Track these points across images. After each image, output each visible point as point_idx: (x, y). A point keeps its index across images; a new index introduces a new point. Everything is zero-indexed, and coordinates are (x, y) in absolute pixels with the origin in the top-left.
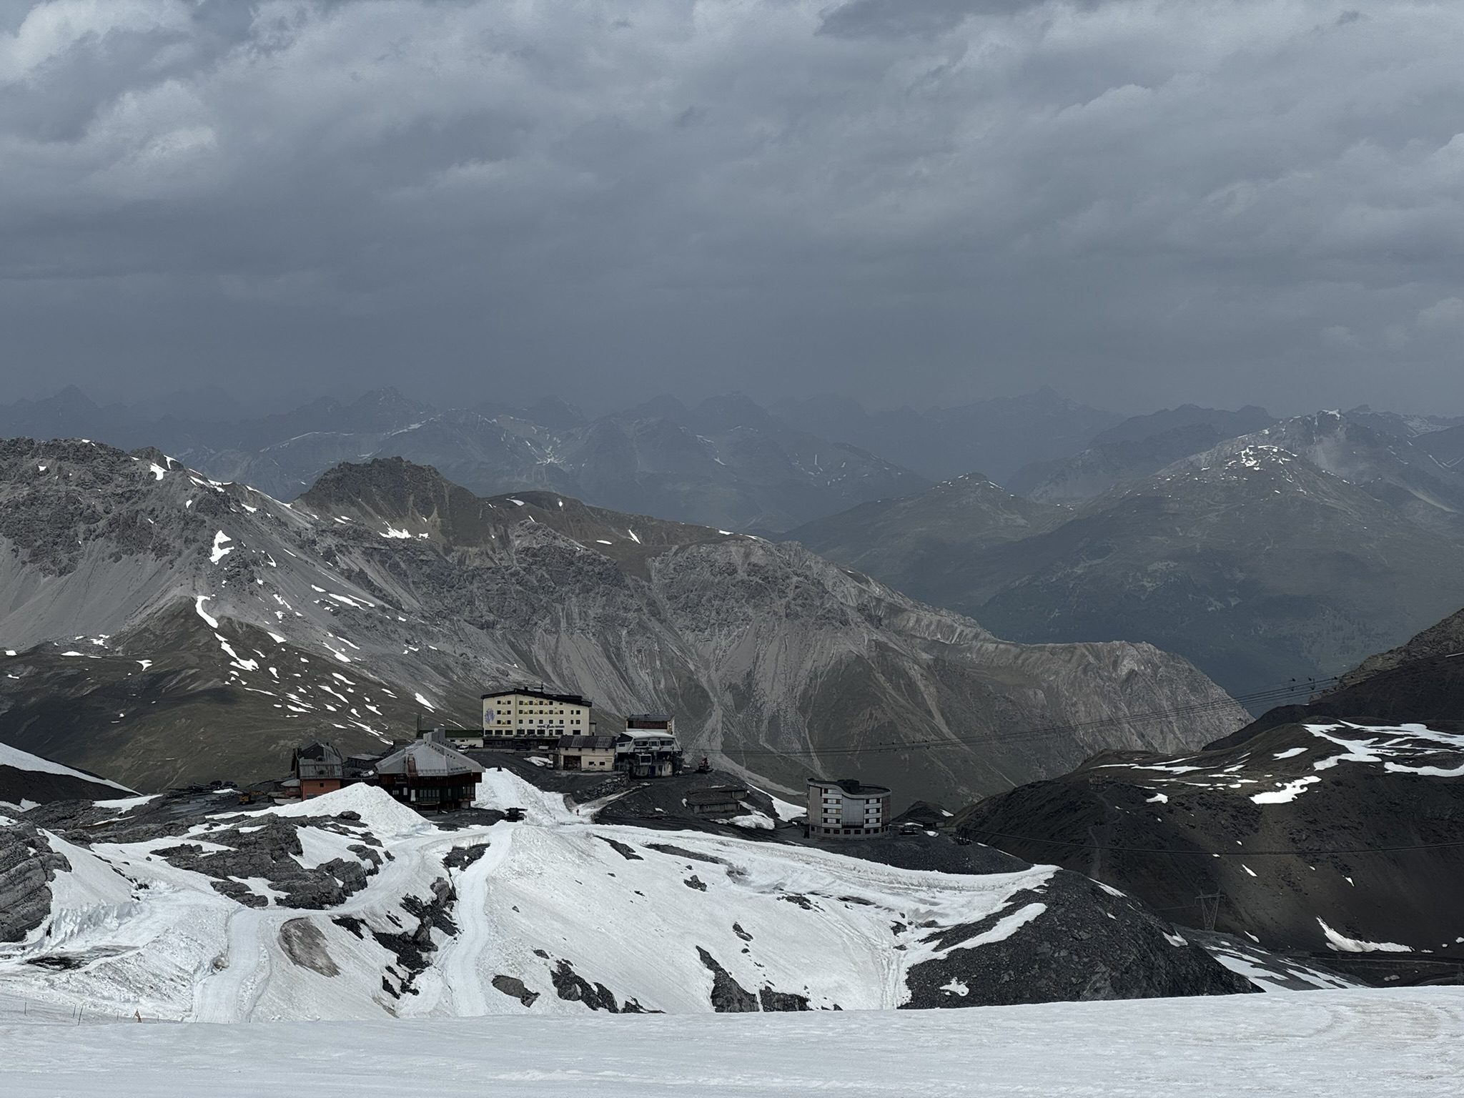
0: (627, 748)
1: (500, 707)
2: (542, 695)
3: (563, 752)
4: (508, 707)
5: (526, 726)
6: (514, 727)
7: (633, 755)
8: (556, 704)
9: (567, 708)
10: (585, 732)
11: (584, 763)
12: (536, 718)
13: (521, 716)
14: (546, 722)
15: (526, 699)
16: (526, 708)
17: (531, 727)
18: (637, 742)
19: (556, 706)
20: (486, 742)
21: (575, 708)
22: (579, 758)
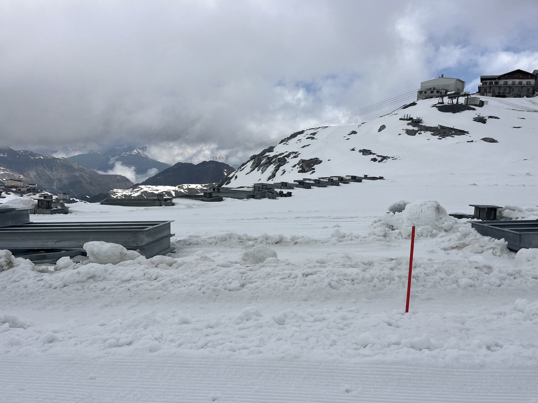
0: (29, 188)
1: (7, 182)
2: (15, 180)
3: (18, 188)
4: (9, 182)
5: (12, 185)
6: (10, 185)
7: (30, 189)
8: (17, 181)
9: (19, 182)
10: (22, 185)
11: (22, 190)
12: (14, 184)
13: (11, 183)
14: (15, 184)
15: (12, 181)
16: (12, 182)
17: (13, 185)
18: (30, 187)
19: (17, 182)
20: (5, 187)
21: (20, 182)
22: (21, 189)
